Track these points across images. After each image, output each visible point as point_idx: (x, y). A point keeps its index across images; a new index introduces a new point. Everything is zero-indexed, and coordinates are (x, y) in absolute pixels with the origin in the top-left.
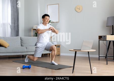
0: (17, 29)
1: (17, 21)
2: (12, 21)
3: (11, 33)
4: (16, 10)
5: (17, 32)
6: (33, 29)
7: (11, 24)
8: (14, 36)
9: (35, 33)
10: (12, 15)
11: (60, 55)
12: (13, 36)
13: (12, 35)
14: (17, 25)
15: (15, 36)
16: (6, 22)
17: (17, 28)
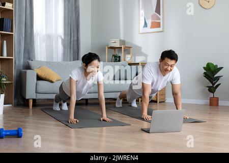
0: (76, 48)
1: (76, 31)
2: (65, 29)
3: (64, 54)
4: (74, 8)
5: (76, 54)
6: (108, 48)
7: (63, 37)
8: (70, 61)
9: (113, 55)
10: (65, 17)
11: (166, 101)
12: (67, 61)
13: (65, 59)
14: (76, 38)
15: (72, 59)
16: (54, 32)
17: (76, 45)
